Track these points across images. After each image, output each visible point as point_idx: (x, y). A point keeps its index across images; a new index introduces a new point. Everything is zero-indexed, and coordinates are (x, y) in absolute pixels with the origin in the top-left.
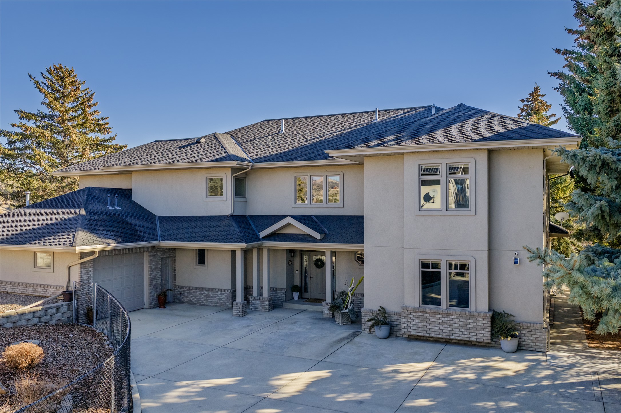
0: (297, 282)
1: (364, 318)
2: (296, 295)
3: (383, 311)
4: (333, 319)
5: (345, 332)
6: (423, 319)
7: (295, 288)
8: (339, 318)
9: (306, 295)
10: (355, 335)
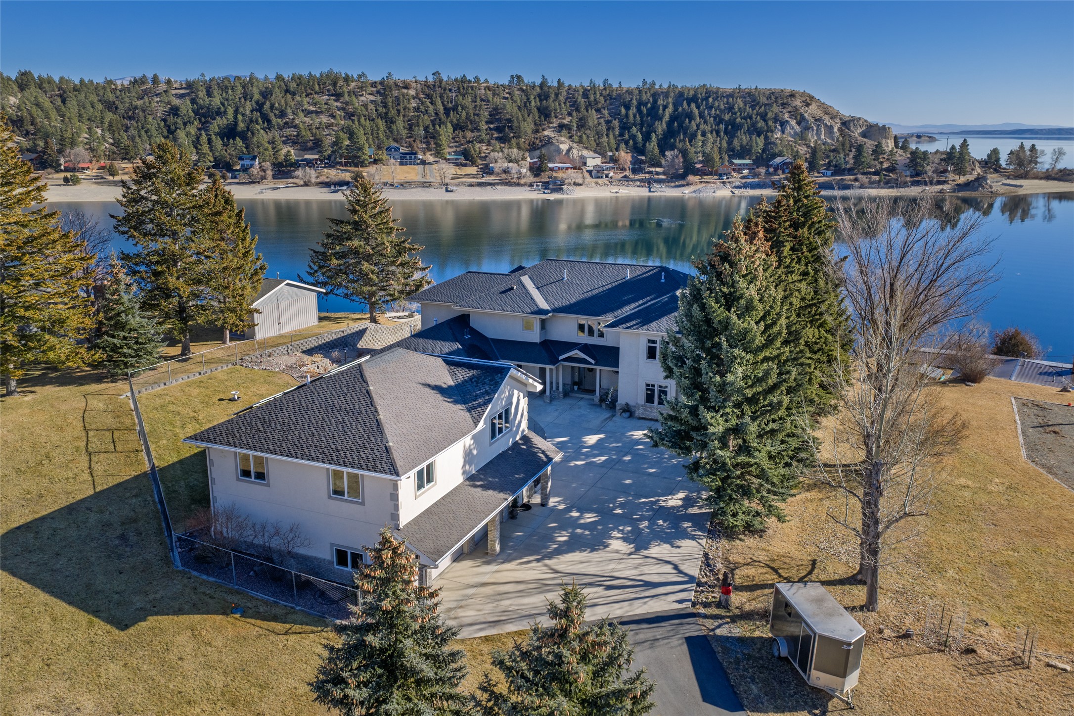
0: (577, 379)
1: (618, 408)
2: (576, 388)
3: (627, 404)
4: (600, 406)
5: (606, 414)
6: (646, 410)
7: (575, 383)
8: (604, 406)
9: (582, 387)
10: (613, 416)
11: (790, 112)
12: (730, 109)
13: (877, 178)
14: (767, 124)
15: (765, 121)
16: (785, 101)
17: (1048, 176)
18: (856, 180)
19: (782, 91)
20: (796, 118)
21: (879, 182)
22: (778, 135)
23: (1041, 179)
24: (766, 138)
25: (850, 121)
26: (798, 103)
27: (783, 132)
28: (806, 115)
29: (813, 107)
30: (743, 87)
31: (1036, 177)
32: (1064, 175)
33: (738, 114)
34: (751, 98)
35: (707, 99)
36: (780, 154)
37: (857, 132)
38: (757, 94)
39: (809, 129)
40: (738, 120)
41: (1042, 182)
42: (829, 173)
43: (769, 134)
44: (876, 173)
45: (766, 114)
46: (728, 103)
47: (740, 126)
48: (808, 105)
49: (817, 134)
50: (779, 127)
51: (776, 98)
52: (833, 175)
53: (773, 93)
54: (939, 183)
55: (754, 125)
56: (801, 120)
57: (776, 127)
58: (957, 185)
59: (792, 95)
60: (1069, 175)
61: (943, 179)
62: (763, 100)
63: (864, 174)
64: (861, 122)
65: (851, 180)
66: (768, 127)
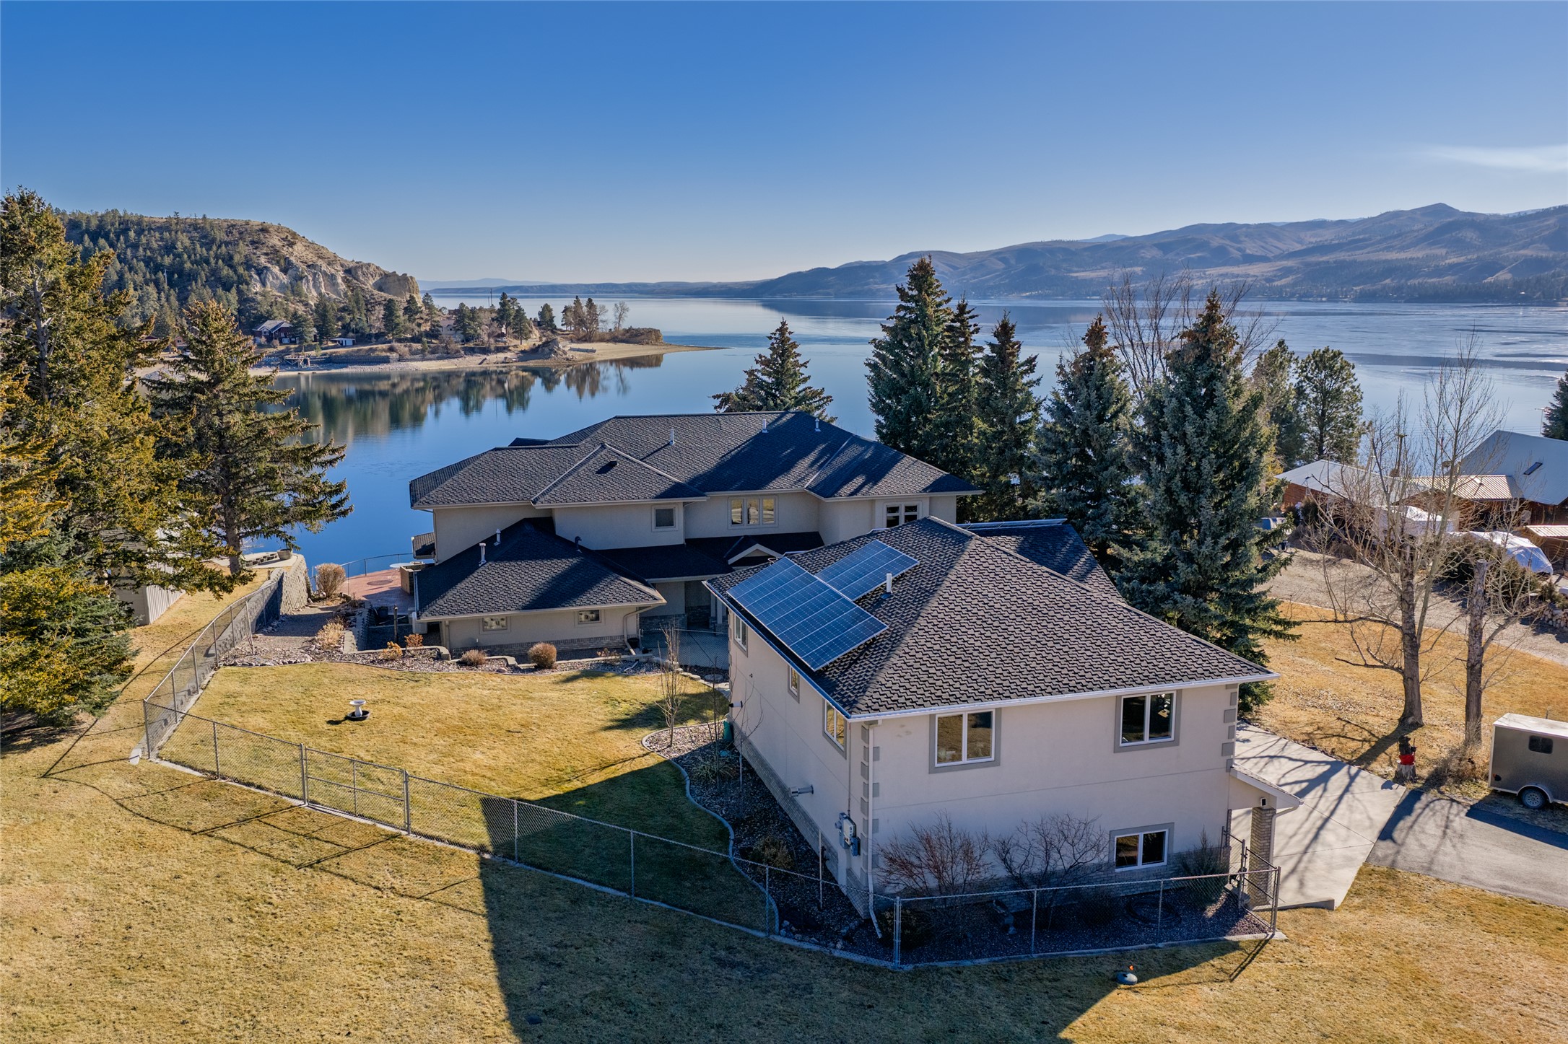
11: (266, 254)
12: (169, 248)
13: (418, 346)
14: (235, 272)
15: (231, 267)
16: (256, 238)
17: (614, 338)
18: (391, 350)
19: (247, 223)
20: (278, 263)
21: (423, 351)
22: (257, 288)
23: (608, 341)
24: (240, 292)
25: (356, 268)
26: (275, 241)
27: (264, 284)
28: (292, 259)
29: (299, 247)
30: (182, 216)
31: (602, 340)
32: (632, 336)
33: (185, 256)
34: (201, 232)
35: (125, 231)
36: (269, 316)
37: (370, 283)
38: (208, 226)
39: (301, 278)
40: (188, 265)
41: (610, 345)
42: (349, 342)
43: (244, 287)
44: (416, 339)
45: (231, 258)
46: (162, 239)
47: (192, 276)
48: (291, 244)
49: (314, 286)
50: (256, 277)
51: (241, 233)
52: (354, 344)
53: (233, 226)
54: (499, 350)
55: (214, 272)
56: (287, 267)
57: (251, 276)
58: (522, 352)
59: (264, 230)
60: (636, 335)
61: (501, 345)
62: (220, 235)
63: (400, 341)
64: (371, 269)
65: (383, 350)
66: (240, 276)
